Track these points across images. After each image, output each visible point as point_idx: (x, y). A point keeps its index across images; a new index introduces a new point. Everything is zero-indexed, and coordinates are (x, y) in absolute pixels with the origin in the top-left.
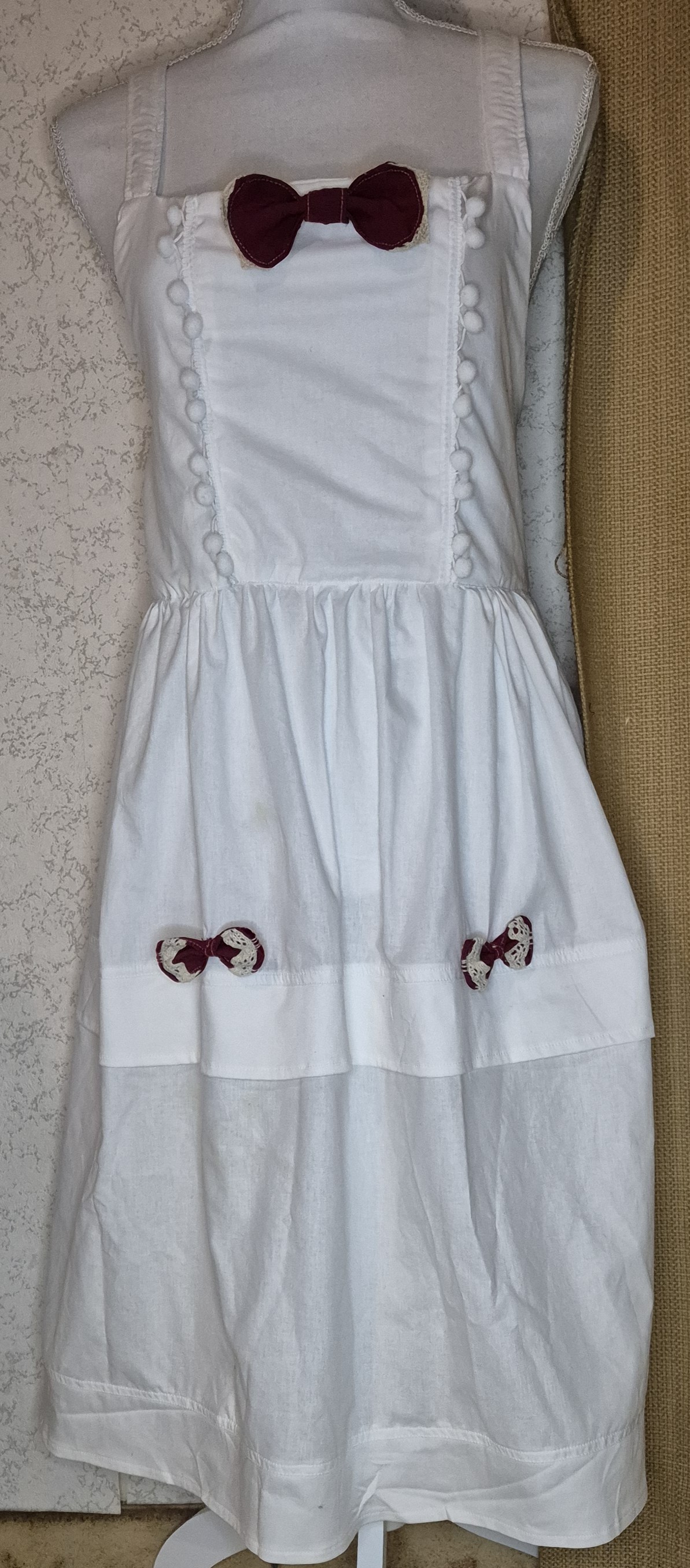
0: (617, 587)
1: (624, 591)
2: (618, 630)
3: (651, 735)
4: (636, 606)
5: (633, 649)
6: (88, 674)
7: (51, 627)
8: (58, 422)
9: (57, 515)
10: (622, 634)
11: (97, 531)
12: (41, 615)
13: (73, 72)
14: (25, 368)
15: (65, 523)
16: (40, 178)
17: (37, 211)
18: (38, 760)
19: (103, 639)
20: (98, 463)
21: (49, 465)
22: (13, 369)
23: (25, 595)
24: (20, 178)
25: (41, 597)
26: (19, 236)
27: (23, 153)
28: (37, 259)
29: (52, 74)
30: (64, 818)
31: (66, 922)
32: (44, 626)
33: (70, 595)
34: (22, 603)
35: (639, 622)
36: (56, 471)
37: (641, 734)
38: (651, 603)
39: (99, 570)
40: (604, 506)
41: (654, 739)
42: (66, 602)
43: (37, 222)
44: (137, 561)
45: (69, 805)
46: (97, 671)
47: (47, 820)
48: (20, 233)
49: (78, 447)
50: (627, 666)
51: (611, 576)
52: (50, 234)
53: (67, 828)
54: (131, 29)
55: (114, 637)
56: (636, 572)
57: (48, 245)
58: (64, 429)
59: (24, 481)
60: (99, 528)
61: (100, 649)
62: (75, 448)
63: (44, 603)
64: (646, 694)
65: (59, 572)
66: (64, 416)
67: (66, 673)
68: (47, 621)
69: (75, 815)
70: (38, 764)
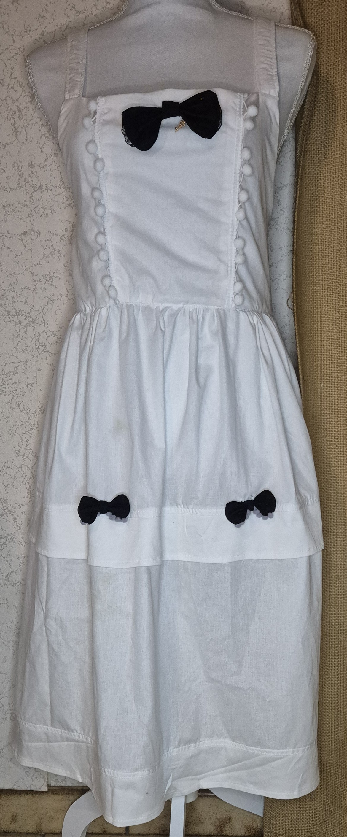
0: (318, 315)
1: (322, 318)
2: (318, 338)
3: (334, 394)
4: (328, 326)
5: (326, 348)
6: (40, 352)
7: (21, 327)
8: (27, 217)
9: (26, 267)
10: (320, 340)
11: (47, 276)
12: (16, 320)
13: (39, 31)
14: (10, 188)
15: (30, 272)
16: (21, 87)
17: (19, 105)
18: (13, 396)
19: (49, 333)
20: (48, 240)
21: (22, 240)
22: (4, 189)
23: (8, 308)
24: (10, 87)
25: (16, 310)
26: (9, 118)
27: (12, 73)
28: (18, 130)
29: (28, 32)
30: (26, 427)
31: (26, 482)
32: (18, 325)
33: (32, 310)
34: (6, 313)
35: (329, 334)
36: (26, 244)
37: (329, 393)
38: (335, 324)
39: (47, 297)
40: (313, 273)
41: (335, 395)
42: (29, 313)
43: (19, 111)
44: (67, 293)
45: (30, 421)
46: (45, 350)
47: (17, 429)
48: (9, 116)
49: (38, 232)
50: (322, 357)
51: (316, 309)
52: (25, 117)
53: (27, 433)
54: (71, 10)
55: (54, 333)
56: (328, 308)
57: (24, 123)
58: (30, 221)
59: (8, 248)
60: (48, 275)
61: (47, 339)
62: (36, 232)
63: (18, 314)
64: (332, 372)
65: (26, 298)
66: (30, 215)
67: (29, 351)
68: (19, 323)
69: (32, 426)
70: (13, 398)
